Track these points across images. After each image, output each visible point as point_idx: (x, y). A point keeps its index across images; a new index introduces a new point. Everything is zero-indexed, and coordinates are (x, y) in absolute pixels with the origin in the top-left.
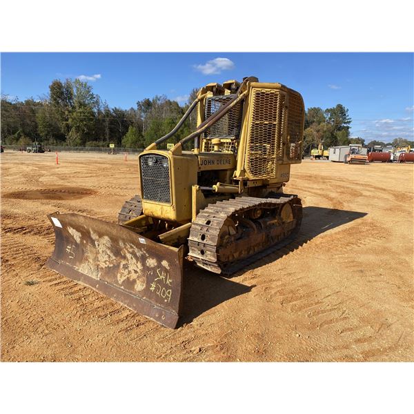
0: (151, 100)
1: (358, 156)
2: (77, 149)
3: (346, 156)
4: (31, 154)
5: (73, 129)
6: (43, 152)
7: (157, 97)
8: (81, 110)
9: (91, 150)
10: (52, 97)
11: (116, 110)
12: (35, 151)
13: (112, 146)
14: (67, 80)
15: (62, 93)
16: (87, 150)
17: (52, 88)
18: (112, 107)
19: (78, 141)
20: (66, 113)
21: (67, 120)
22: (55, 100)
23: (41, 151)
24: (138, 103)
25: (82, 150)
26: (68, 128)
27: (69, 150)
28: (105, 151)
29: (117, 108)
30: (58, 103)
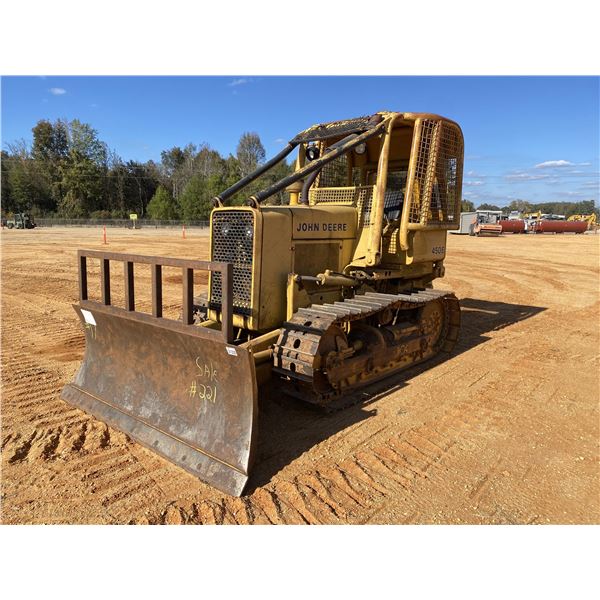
0: (182, 150)
1: (489, 226)
2: (76, 223)
3: (472, 227)
4: (14, 230)
5: (70, 193)
6: (33, 227)
7: (191, 145)
8: (81, 165)
9: (99, 223)
10: (37, 145)
11: (132, 165)
12: (21, 227)
13: (134, 217)
14: (59, 120)
15: (51, 139)
16: (93, 224)
17: (37, 132)
18: (126, 160)
19: (78, 210)
20: (60, 168)
21: (60, 180)
22: (42, 149)
23: (29, 225)
24: (164, 154)
25: (85, 223)
26: (62, 191)
27: (64, 223)
28: (121, 224)
29: (134, 161)
30: (45, 154)
